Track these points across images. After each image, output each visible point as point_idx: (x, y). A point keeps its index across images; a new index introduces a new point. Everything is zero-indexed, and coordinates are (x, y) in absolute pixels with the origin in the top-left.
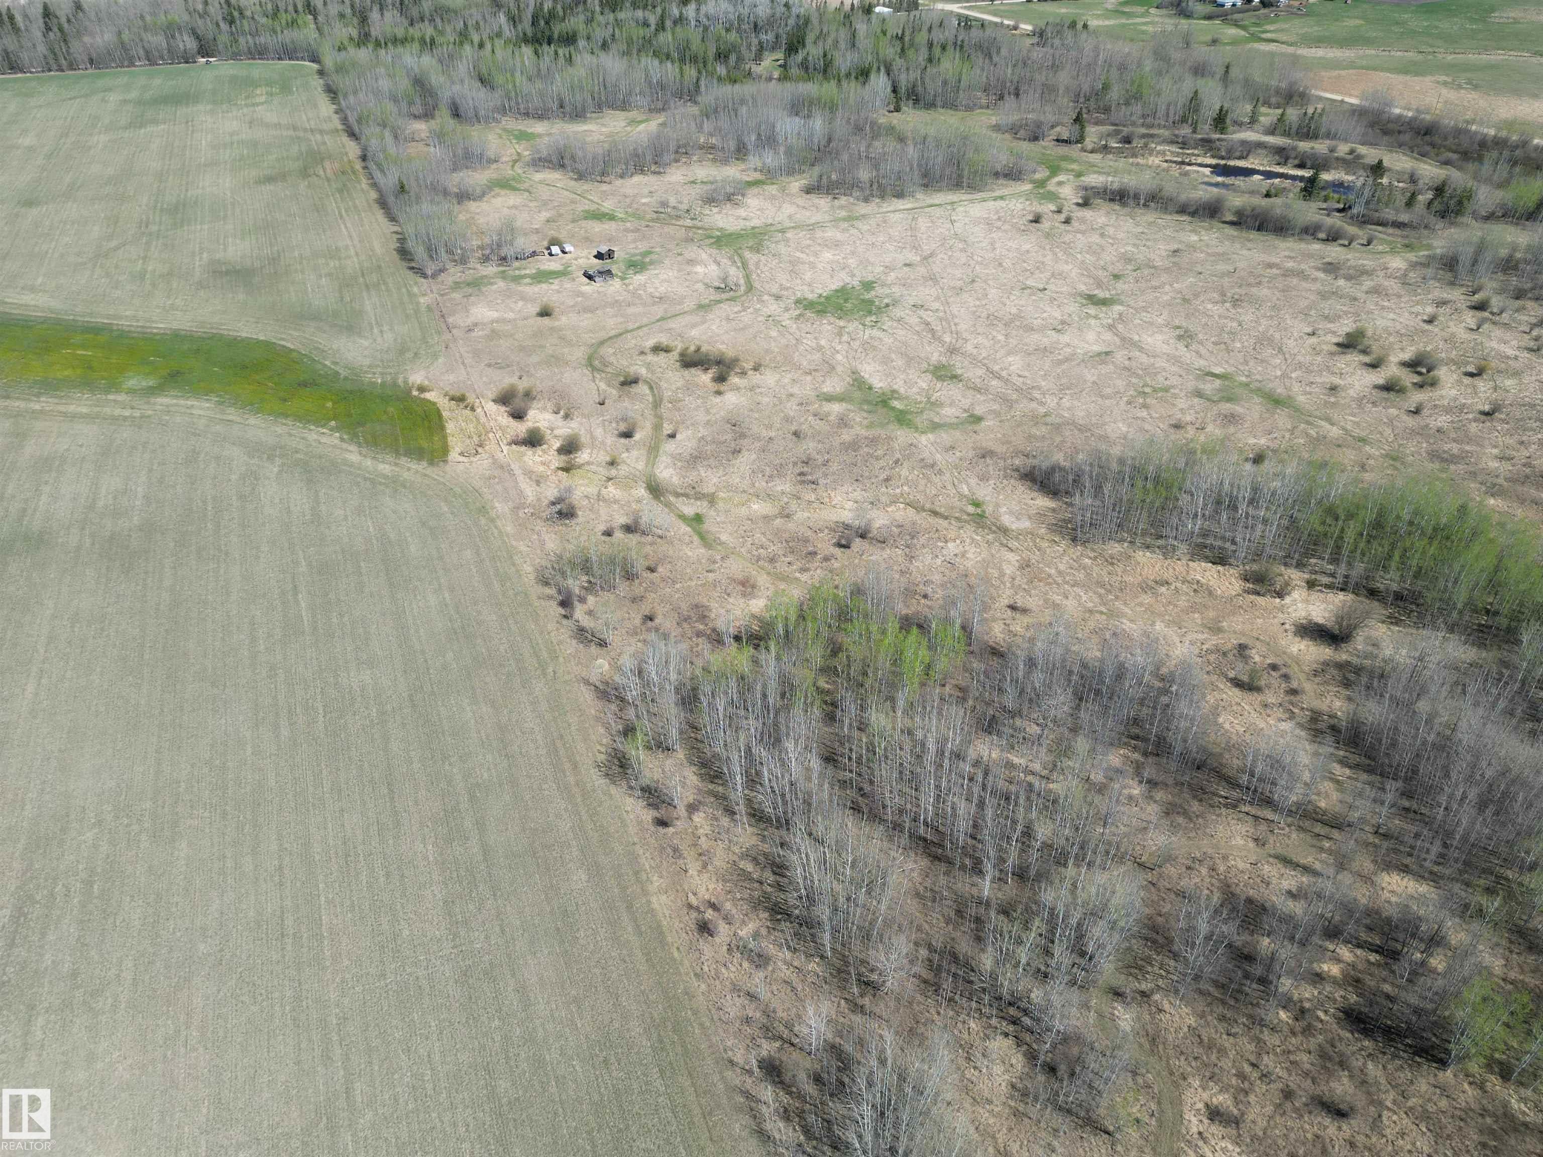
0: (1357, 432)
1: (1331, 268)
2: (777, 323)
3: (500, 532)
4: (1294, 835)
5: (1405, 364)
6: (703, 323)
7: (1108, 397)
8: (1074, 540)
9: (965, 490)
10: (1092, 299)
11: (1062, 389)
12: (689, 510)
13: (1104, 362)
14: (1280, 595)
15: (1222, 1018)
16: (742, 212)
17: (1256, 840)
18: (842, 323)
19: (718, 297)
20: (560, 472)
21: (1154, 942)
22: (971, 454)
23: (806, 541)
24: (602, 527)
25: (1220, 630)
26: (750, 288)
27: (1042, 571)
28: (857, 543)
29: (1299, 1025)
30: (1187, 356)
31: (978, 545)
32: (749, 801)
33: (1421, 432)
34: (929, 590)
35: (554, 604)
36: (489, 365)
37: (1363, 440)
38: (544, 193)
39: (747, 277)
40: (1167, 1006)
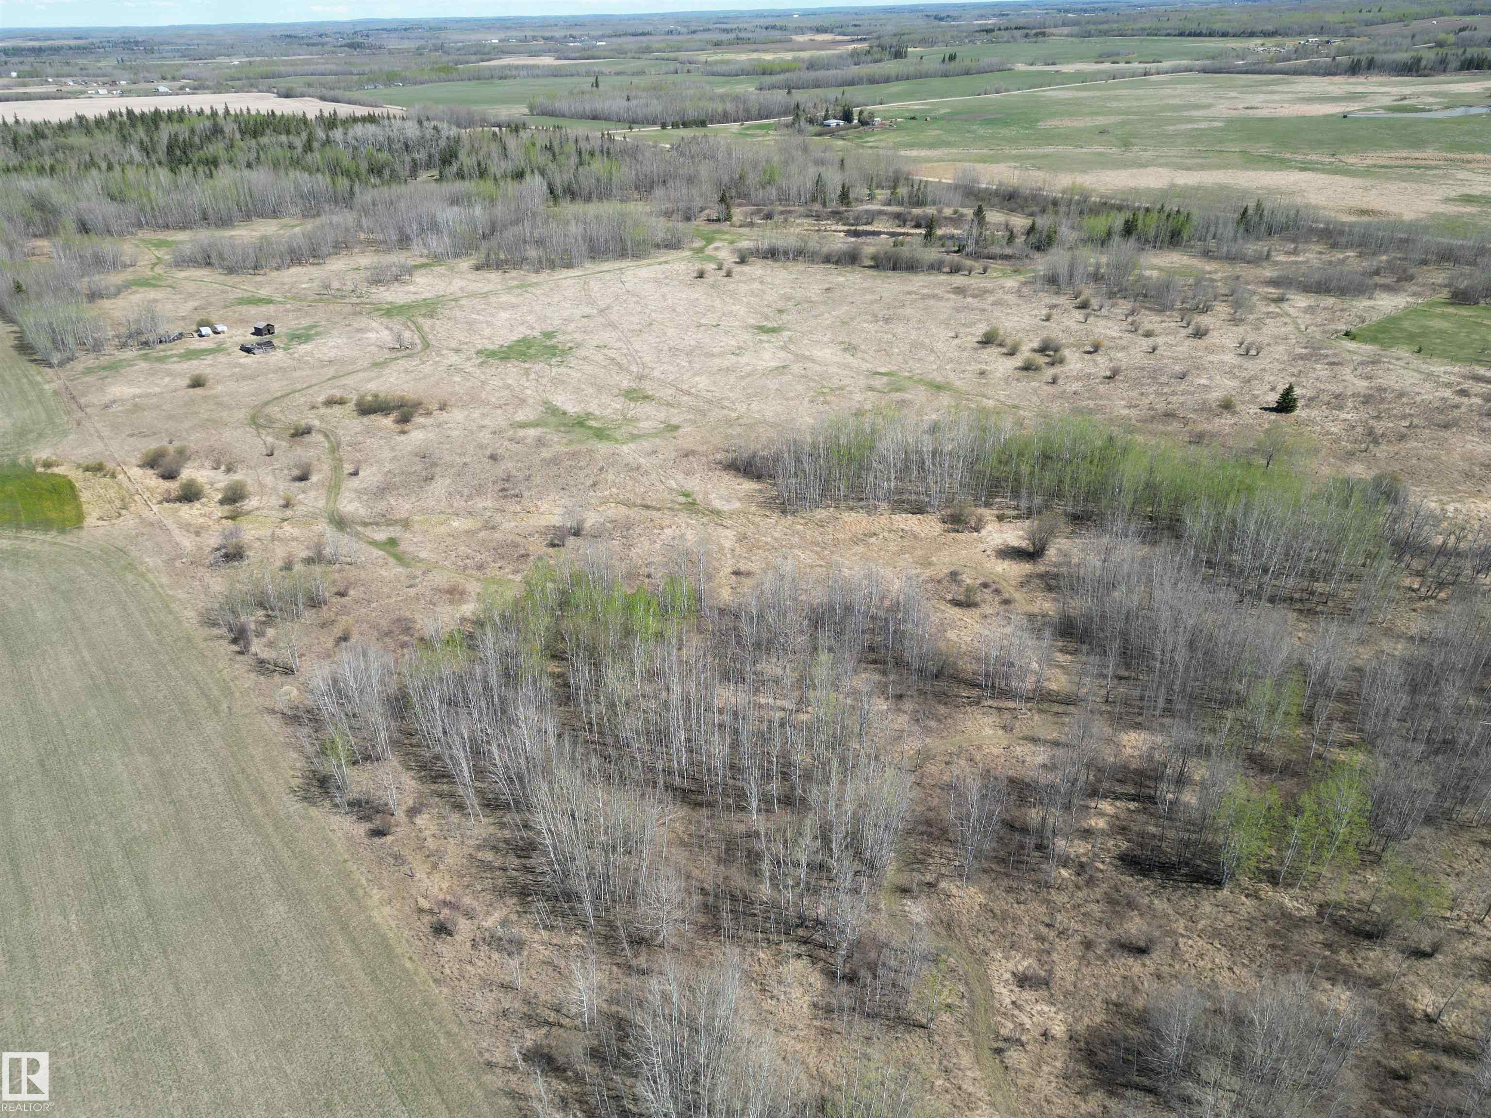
0: (1009, 402)
1: (960, 291)
2: (458, 370)
3: (153, 585)
4: (1036, 718)
5: (1035, 351)
6: (378, 377)
7: (792, 399)
8: (784, 512)
9: (674, 485)
10: (762, 329)
11: (749, 397)
12: (381, 536)
13: (782, 374)
14: (977, 529)
15: (1009, 890)
16: (412, 289)
17: (1004, 728)
18: (527, 365)
19: (393, 355)
20: (224, 521)
21: (930, 835)
22: (674, 455)
23: (516, 546)
24: (279, 564)
25: (930, 564)
26: (427, 345)
27: (759, 541)
28: (571, 541)
29: (1081, 881)
30: (854, 362)
31: (693, 527)
32: (480, 792)
33: (1062, 395)
34: (652, 570)
35: (224, 643)
36: (132, 435)
37: (1016, 407)
38: (191, 287)
39: (423, 338)
40: (954, 891)
